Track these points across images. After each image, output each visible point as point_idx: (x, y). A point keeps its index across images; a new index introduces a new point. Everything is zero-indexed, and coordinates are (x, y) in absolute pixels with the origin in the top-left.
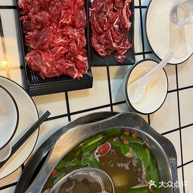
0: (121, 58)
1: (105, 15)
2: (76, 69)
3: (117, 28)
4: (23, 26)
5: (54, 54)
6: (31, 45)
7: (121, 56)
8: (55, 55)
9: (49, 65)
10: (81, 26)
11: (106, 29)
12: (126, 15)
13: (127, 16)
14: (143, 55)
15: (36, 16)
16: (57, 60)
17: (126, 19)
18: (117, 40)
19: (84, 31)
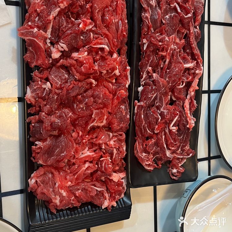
0: (176, 172)
1: (158, 111)
2: (107, 194)
3: (175, 130)
4: (30, 132)
5: (74, 175)
6: (40, 161)
7: (176, 169)
8: (76, 177)
9: (64, 194)
10: (121, 128)
11: (158, 131)
12: (188, 110)
13: (190, 109)
14: (208, 161)
15: (53, 118)
16: (78, 184)
17: (189, 115)
18: (173, 147)
19: (124, 136)
